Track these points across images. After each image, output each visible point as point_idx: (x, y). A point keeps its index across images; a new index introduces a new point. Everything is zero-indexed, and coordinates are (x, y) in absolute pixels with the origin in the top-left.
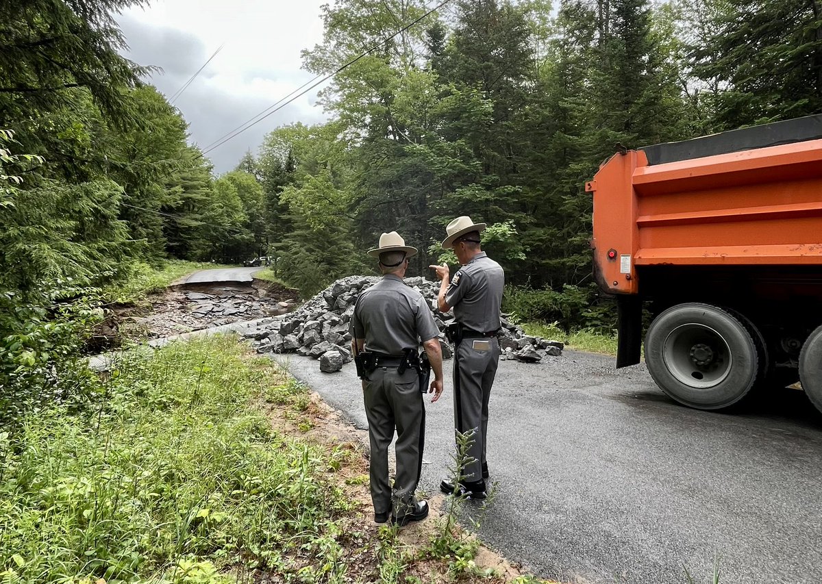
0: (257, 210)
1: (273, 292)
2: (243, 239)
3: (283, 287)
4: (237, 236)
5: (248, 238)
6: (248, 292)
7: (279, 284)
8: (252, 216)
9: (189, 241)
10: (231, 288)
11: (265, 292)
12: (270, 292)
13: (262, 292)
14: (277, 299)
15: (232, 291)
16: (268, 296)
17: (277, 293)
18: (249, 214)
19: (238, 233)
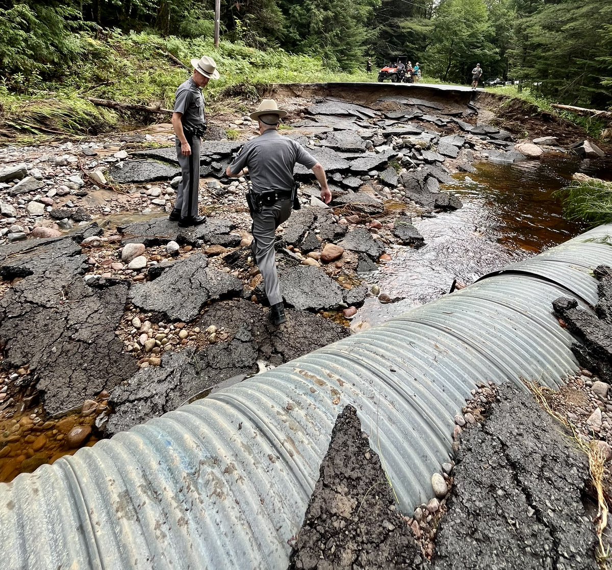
0: (507, 21)
1: (509, 118)
2: (485, 55)
3: (533, 109)
4: (478, 51)
5: (491, 53)
6: (454, 112)
7: (525, 102)
8: (500, 28)
9: (416, 52)
10: (419, 102)
11: (491, 116)
12: (502, 116)
13: (486, 114)
14: (515, 134)
15: (419, 107)
16: (497, 124)
17: (517, 119)
18: (496, 26)
19: (478, 47)
